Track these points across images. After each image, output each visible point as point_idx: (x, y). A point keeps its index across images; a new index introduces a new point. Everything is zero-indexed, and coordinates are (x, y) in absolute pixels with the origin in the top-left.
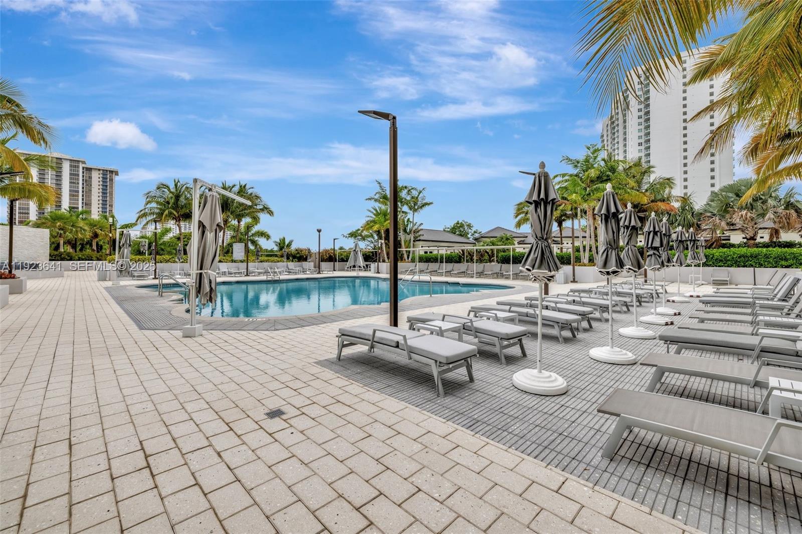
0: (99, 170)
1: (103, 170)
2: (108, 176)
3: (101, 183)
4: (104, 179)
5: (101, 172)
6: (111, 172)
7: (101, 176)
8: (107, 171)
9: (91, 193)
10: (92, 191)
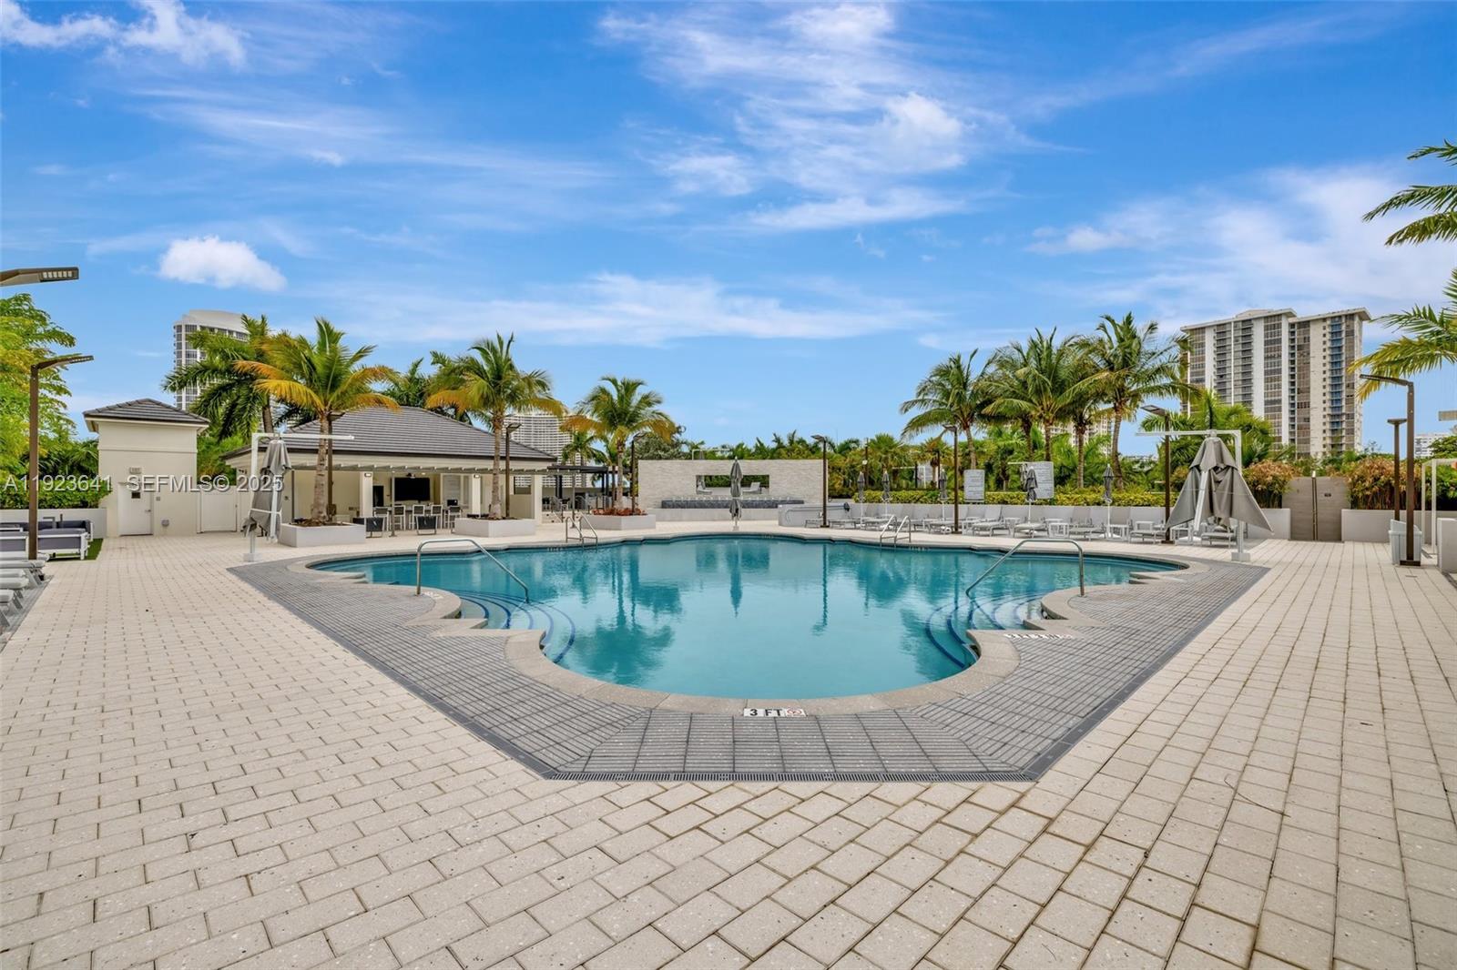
0: (1324, 320)
1: (1332, 318)
2: (1344, 327)
3: (1329, 344)
4: (1335, 334)
5: (1328, 322)
6: (1350, 316)
7: (1328, 330)
8: (1340, 317)
9: (1308, 369)
10: (1311, 364)
